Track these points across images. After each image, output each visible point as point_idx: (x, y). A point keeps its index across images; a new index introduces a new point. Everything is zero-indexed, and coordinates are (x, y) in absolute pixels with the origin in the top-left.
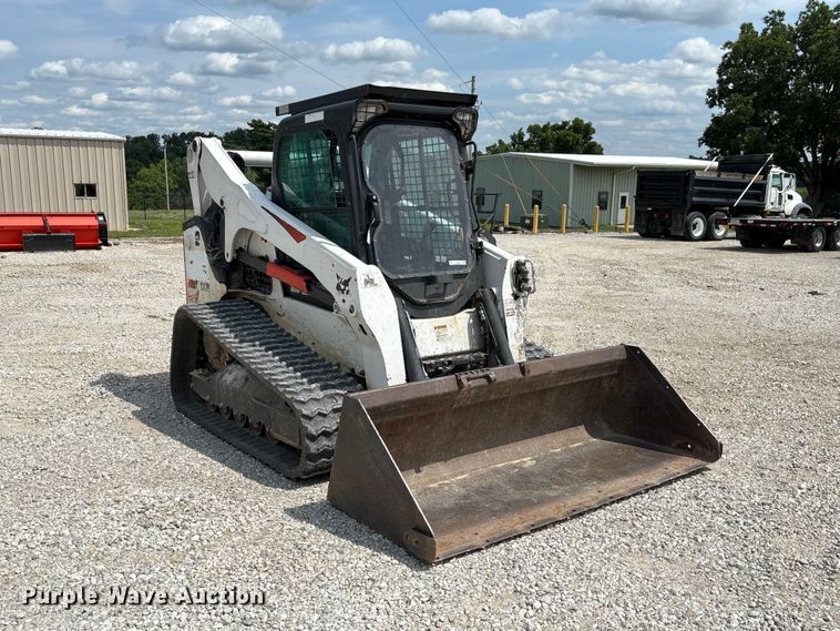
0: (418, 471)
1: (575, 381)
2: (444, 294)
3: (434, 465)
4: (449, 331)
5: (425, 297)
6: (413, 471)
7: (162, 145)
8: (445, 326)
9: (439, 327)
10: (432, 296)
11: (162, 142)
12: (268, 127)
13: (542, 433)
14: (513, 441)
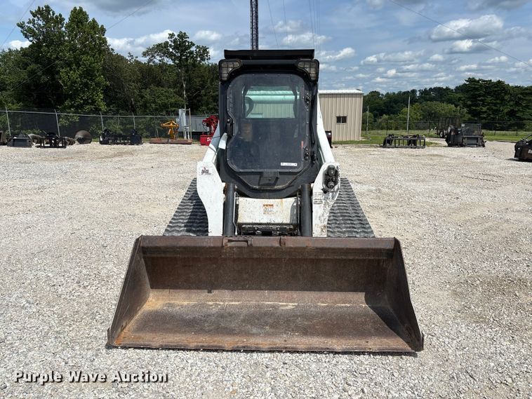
0: (210, 292)
1: (351, 258)
2: (274, 184)
3: (223, 291)
4: (275, 209)
5: (259, 185)
6: (206, 291)
7: (418, 95)
8: (272, 205)
9: (267, 205)
10: (264, 185)
11: (418, 94)
12: (478, 82)
13: (321, 290)
14: (292, 290)
